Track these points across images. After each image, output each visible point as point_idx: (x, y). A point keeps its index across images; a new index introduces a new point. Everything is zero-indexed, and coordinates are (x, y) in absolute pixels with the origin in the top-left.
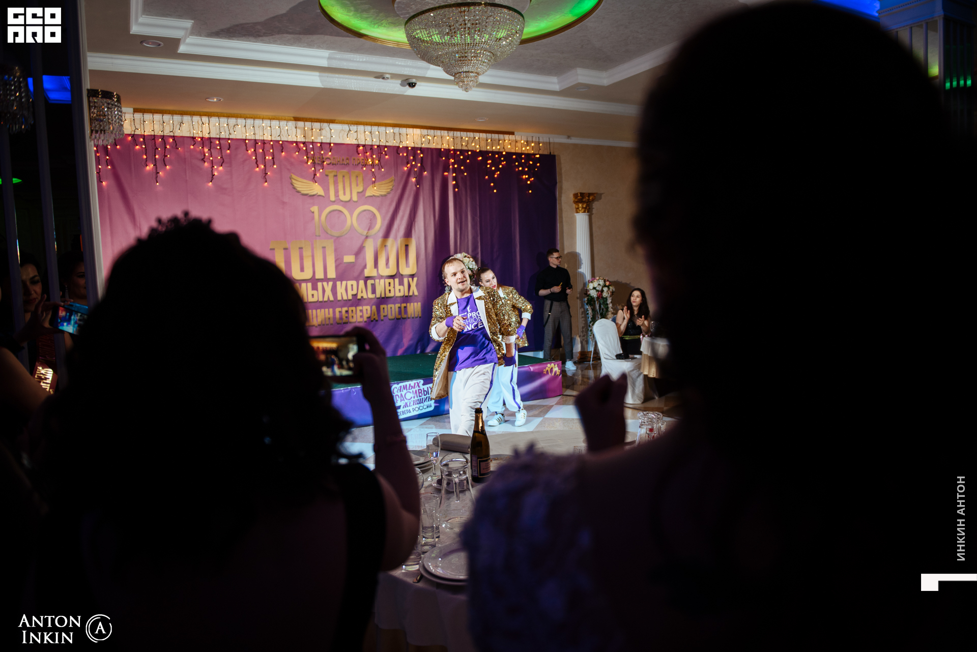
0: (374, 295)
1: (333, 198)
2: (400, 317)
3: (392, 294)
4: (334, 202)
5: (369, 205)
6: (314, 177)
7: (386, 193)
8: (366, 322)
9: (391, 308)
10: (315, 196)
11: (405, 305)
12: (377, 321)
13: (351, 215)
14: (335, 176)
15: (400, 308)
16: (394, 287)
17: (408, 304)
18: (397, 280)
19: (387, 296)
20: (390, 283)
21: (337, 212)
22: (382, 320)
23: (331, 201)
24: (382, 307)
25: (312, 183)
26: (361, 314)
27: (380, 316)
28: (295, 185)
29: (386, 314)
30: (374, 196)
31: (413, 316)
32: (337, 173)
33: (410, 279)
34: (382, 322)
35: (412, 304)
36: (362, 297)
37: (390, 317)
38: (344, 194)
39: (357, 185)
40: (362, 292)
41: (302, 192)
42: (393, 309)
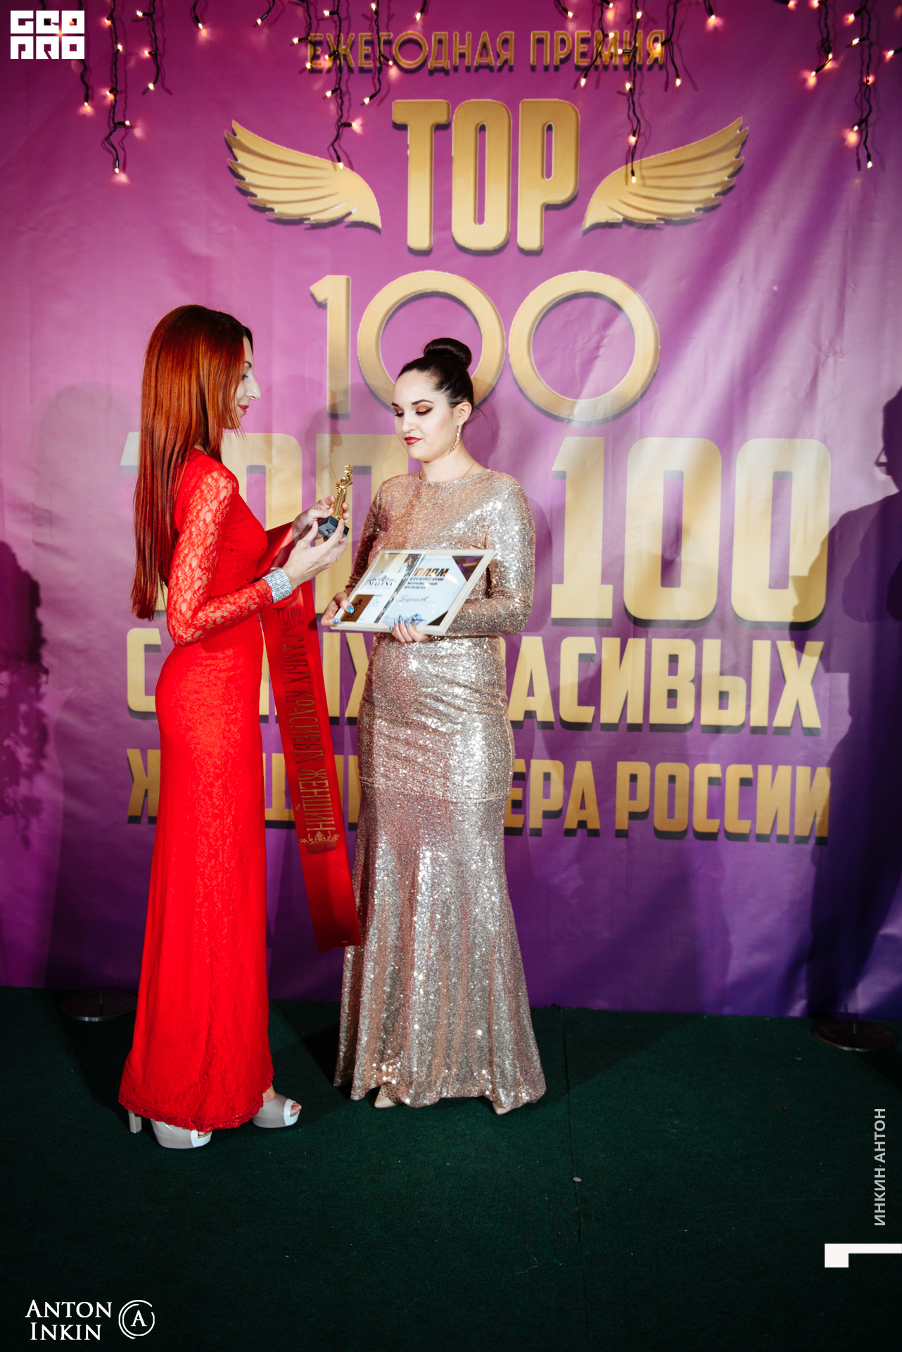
0: (591, 709)
1: (419, 234)
2: (712, 826)
3: (684, 714)
4: (425, 253)
5: (597, 269)
6: (338, 137)
7: (691, 208)
8: (537, 832)
9: (672, 779)
10: (341, 227)
11: (746, 771)
12: (595, 833)
13: (506, 316)
14: (442, 129)
15: (716, 783)
16: (698, 681)
17: (765, 771)
18: (712, 647)
19: (654, 719)
20: (674, 659)
21: (435, 301)
22: (621, 834)
23: (411, 251)
24: (624, 769)
25: (326, 163)
26: (518, 794)
27: (612, 811)
28: (249, 178)
29: (641, 805)
30: (628, 222)
31: (783, 829)
32: (451, 112)
33: (787, 648)
34: (622, 843)
35: (784, 771)
36: (530, 715)
37: (661, 821)
38: (480, 217)
39: (547, 172)
40: (531, 693)
41: (278, 209)
42: (681, 785)
